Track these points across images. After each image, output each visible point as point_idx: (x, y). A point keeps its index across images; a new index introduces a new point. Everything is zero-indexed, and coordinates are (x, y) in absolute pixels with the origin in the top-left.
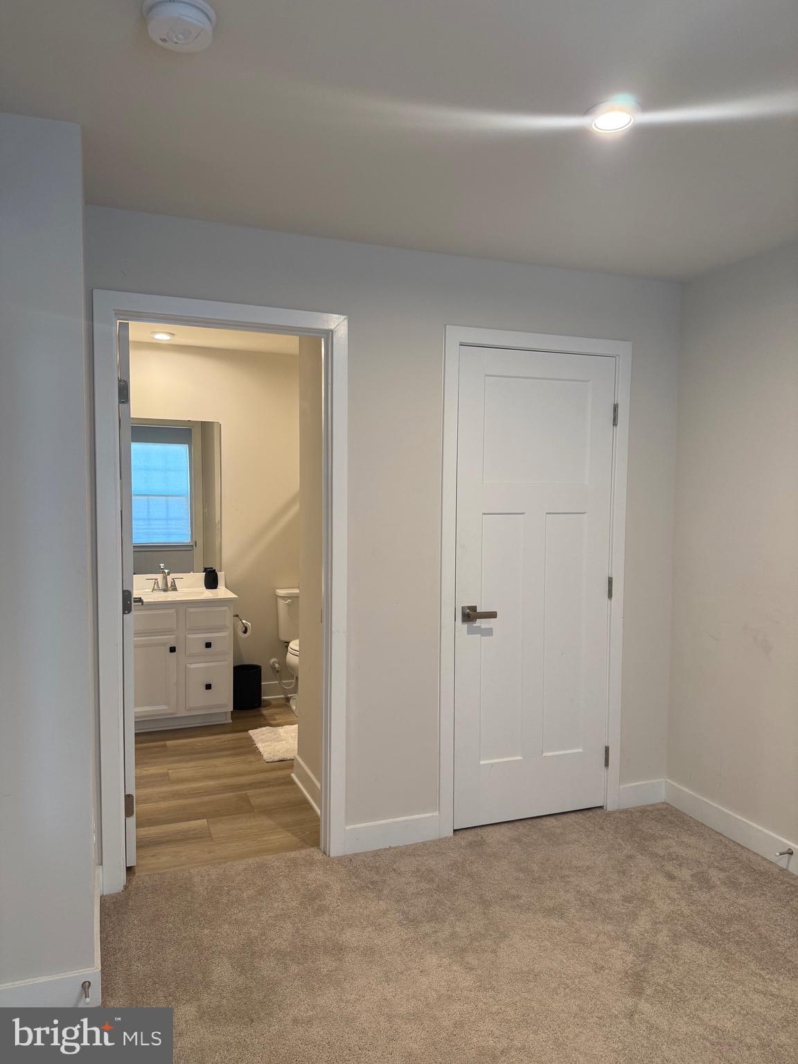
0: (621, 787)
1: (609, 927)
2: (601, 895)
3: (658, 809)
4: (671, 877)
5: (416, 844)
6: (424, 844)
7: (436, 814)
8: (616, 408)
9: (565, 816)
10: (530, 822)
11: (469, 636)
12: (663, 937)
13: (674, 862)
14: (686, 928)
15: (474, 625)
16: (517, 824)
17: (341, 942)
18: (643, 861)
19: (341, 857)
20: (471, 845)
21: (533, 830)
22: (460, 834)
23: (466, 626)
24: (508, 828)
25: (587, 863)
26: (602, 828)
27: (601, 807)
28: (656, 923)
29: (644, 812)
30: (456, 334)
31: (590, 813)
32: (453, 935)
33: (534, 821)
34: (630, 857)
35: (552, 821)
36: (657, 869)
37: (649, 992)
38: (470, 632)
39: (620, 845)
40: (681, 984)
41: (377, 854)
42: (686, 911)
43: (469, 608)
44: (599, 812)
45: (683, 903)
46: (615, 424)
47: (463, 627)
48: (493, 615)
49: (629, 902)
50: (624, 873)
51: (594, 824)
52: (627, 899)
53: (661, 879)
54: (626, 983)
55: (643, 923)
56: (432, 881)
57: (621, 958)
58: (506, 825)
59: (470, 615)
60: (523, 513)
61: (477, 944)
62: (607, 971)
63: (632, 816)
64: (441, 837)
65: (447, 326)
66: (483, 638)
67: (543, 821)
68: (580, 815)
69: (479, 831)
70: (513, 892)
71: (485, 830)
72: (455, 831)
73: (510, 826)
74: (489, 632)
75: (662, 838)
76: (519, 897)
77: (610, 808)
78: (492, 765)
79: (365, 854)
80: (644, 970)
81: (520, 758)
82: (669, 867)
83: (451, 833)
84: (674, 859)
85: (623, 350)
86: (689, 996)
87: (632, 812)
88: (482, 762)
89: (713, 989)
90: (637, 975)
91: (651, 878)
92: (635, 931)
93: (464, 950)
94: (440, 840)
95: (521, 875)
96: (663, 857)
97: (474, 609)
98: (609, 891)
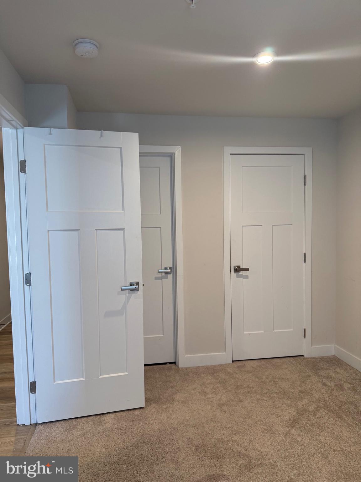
0: (313, 347)
1: (289, 402)
2: (290, 390)
3: (330, 358)
4: (325, 385)
5: (215, 365)
6: (219, 365)
7: (224, 353)
8: (305, 177)
9: (285, 358)
10: (267, 360)
12: (312, 408)
13: (329, 379)
14: (324, 405)
15: (240, 274)
16: (261, 360)
17: (174, 398)
18: (314, 378)
19: (183, 368)
20: (238, 367)
21: (268, 363)
23: (236, 274)
25: (288, 377)
26: (300, 364)
27: (303, 356)
28: (311, 402)
29: (322, 359)
30: (228, 150)
31: (297, 358)
32: (220, 399)
33: (270, 359)
34: (309, 376)
35: (279, 360)
36: (320, 381)
37: (297, 427)
38: (238, 277)
39: (306, 371)
40: (313, 425)
41: (198, 368)
42: (327, 399)
43: (237, 266)
44: (301, 358)
45: (327, 395)
46: (305, 184)
47: (234, 275)
48: (247, 269)
49: (302, 393)
50: (303, 382)
51: (297, 362)
52: (301, 392)
53: (320, 385)
54: (288, 422)
55: (305, 401)
56: (218, 379)
57: (290, 412)
58: (257, 361)
59: (237, 270)
60: (261, 226)
61: (229, 403)
62: (281, 418)
63: (316, 360)
64: (227, 363)
65: (224, 147)
66: (244, 279)
67: (275, 360)
68: (292, 358)
69: (244, 362)
70: (251, 386)
71: (246, 361)
72: (233, 361)
73: (258, 361)
74: (247, 277)
75: (327, 370)
76: (253, 388)
77: (306, 356)
78: (250, 334)
79: (193, 368)
80: (298, 419)
81: (263, 332)
82: (326, 381)
83: (231, 362)
84: (329, 378)
85: (308, 151)
86: (315, 430)
87: (316, 359)
88: (245, 333)
89: (327, 428)
90: (295, 420)
91: (315, 385)
92: (300, 404)
93: (223, 405)
94: (226, 364)
95: (257, 380)
96: (324, 377)
97: (239, 267)
98: (294, 388)
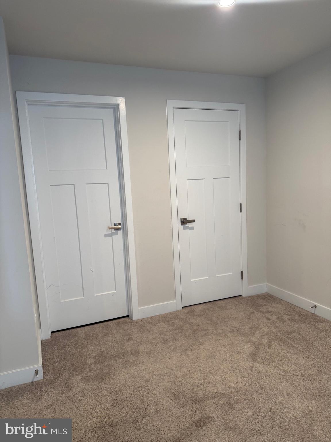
0: (249, 287)
1: (244, 338)
2: (241, 327)
3: (264, 295)
4: (269, 319)
5: (167, 313)
6: (171, 313)
7: (175, 301)
8: (240, 132)
9: (227, 300)
10: (212, 303)
11: (184, 230)
12: (265, 341)
13: (270, 314)
14: (274, 336)
15: (186, 226)
16: (207, 303)
17: (138, 351)
18: (258, 315)
19: (137, 320)
20: (189, 312)
21: (214, 305)
22: (185, 308)
23: (182, 226)
24: (204, 305)
25: (235, 316)
26: (241, 303)
27: (241, 296)
28: (262, 336)
29: (258, 296)
30: (171, 103)
31: (237, 298)
32: (182, 345)
33: (214, 302)
34: (252, 313)
35: (222, 302)
36: (263, 317)
37: (258, 360)
38: (184, 229)
39: (248, 309)
40: (271, 356)
41: (152, 318)
42: (274, 331)
43: (184, 219)
44: (240, 297)
45: (273, 328)
46: (240, 139)
47: (181, 227)
48: (193, 221)
49: (252, 329)
50: (250, 319)
51: (238, 302)
52: (251, 328)
53: (265, 320)
54: (250, 357)
55: (257, 336)
56: (174, 326)
57: (248, 348)
58: (203, 304)
59: (184, 222)
60: (203, 179)
61: (191, 347)
62: (242, 354)
63: (253, 298)
64: (177, 310)
65: (168, 100)
66: (189, 231)
67: (218, 302)
68: (232, 299)
69: (192, 307)
70: (206, 328)
71: (194, 306)
72: (182, 307)
73: (205, 304)
74: (192, 228)
75: (265, 306)
76: (208, 330)
77: (244, 296)
78: (196, 281)
79: (147, 318)
80: (257, 352)
81: (207, 278)
82: (268, 315)
83: (181, 308)
84: (270, 313)
85: (242, 107)
86: (274, 360)
87: (253, 297)
88: (192, 280)
89: (283, 357)
90: (254, 354)
91: (261, 320)
92: (254, 339)
93: (186, 350)
94: (177, 311)
95: (209, 322)
96: (265, 312)
97: (185, 219)
98: (243, 326)
